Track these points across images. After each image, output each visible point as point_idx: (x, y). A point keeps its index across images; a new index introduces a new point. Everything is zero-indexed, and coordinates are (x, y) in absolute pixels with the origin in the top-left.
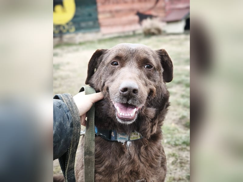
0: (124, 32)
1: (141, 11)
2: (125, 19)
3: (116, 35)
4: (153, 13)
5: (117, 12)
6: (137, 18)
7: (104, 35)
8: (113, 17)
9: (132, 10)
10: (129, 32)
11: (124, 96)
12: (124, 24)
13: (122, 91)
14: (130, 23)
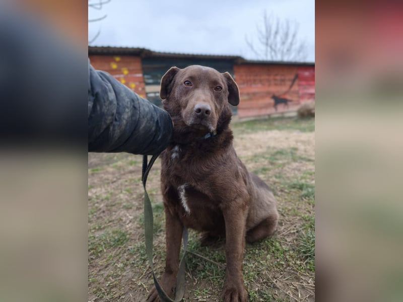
0: (259, 116)
1: (277, 94)
2: (262, 102)
3: (252, 119)
4: (288, 97)
5: (254, 94)
6: (272, 101)
7: (240, 118)
8: (250, 99)
9: (268, 93)
10: (264, 115)
11: (198, 117)
12: (261, 108)
13: (196, 111)
14: (266, 107)
